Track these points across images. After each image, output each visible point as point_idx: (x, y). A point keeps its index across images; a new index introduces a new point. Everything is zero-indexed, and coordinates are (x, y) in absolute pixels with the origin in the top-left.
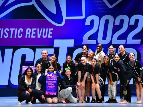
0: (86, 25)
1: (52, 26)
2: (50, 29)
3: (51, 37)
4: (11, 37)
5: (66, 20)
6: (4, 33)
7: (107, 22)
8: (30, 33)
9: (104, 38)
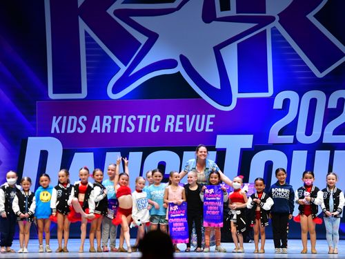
0: (274, 108)
1: (212, 110)
2: (209, 117)
3: (212, 130)
4: (140, 130)
5: (239, 100)
6: (127, 125)
7: (313, 103)
8: (173, 123)
9: (309, 131)
